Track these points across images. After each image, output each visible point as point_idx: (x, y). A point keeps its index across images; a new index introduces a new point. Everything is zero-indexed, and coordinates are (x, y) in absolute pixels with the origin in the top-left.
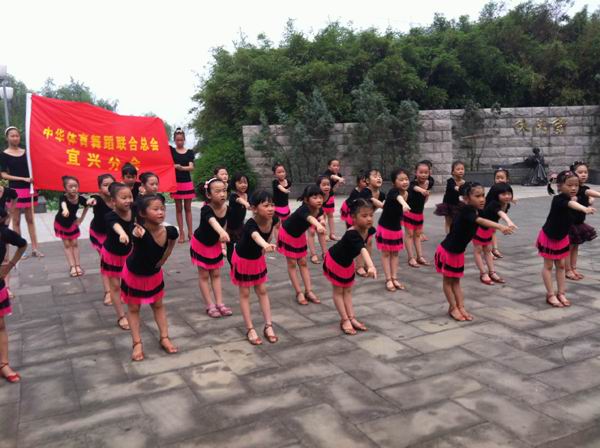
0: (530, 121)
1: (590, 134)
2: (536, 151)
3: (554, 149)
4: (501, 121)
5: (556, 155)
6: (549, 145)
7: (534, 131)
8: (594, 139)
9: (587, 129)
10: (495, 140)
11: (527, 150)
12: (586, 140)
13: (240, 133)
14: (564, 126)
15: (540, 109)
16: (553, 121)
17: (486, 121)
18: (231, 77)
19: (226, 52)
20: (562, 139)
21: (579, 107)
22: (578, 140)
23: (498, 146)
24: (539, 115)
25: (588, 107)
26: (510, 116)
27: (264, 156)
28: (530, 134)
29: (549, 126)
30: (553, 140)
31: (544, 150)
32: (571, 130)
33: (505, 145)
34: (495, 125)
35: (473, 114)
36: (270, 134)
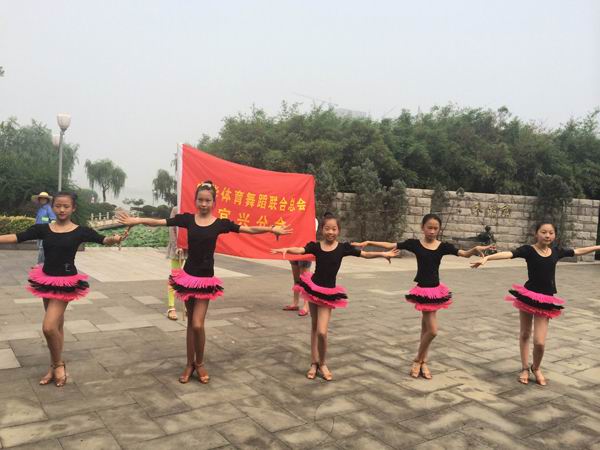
0: (484, 204)
1: (529, 219)
2: (488, 229)
3: (500, 229)
4: (462, 203)
5: (502, 233)
6: (497, 225)
7: (486, 213)
8: (532, 223)
9: (527, 215)
10: (455, 217)
12: (526, 223)
14: (510, 211)
15: (492, 196)
16: (501, 206)
17: (451, 202)
18: (248, 145)
20: (507, 220)
21: (522, 197)
22: (519, 223)
23: (458, 222)
24: (491, 200)
25: (529, 197)
26: (469, 199)
28: (483, 214)
29: (498, 209)
30: (500, 221)
32: (515, 214)
33: (462, 222)
34: (458, 206)
35: (442, 195)
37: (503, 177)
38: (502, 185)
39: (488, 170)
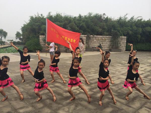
0: (99, 38)
3: (103, 44)
4: (94, 38)
7: (100, 41)
8: (111, 43)
9: (110, 41)
11: (99, 44)
12: (109, 43)
14: (106, 40)
15: (101, 36)
16: (103, 39)
17: (91, 38)
19: (33, 17)
20: (105, 42)
21: (108, 36)
22: (108, 43)
23: (93, 43)
25: (110, 36)
26: (96, 37)
29: (103, 40)
30: (103, 42)
31: (102, 44)
33: (94, 43)
34: (93, 39)
35: (89, 36)
37: (104, 32)
38: (104, 33)
39: (100, 30)
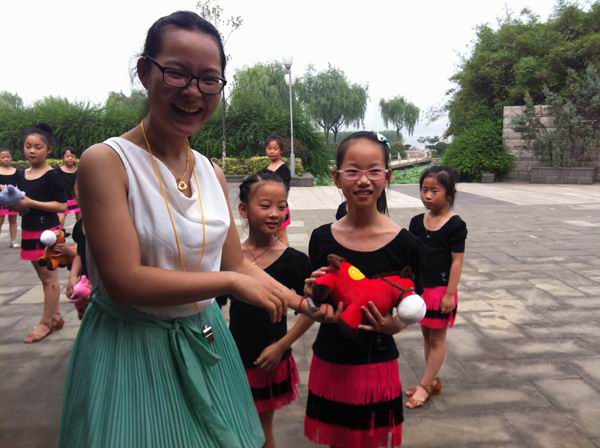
13: (500, 114)
18: (495, 55)
19: (490, 30)
27: (524, 138)
36: (534, 115)
